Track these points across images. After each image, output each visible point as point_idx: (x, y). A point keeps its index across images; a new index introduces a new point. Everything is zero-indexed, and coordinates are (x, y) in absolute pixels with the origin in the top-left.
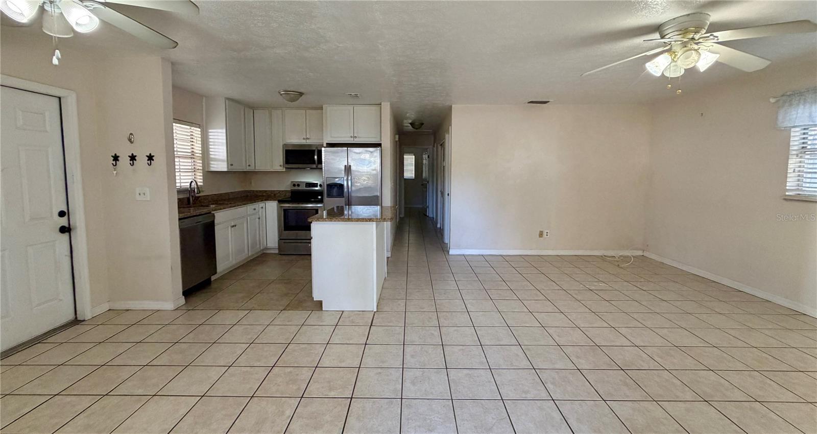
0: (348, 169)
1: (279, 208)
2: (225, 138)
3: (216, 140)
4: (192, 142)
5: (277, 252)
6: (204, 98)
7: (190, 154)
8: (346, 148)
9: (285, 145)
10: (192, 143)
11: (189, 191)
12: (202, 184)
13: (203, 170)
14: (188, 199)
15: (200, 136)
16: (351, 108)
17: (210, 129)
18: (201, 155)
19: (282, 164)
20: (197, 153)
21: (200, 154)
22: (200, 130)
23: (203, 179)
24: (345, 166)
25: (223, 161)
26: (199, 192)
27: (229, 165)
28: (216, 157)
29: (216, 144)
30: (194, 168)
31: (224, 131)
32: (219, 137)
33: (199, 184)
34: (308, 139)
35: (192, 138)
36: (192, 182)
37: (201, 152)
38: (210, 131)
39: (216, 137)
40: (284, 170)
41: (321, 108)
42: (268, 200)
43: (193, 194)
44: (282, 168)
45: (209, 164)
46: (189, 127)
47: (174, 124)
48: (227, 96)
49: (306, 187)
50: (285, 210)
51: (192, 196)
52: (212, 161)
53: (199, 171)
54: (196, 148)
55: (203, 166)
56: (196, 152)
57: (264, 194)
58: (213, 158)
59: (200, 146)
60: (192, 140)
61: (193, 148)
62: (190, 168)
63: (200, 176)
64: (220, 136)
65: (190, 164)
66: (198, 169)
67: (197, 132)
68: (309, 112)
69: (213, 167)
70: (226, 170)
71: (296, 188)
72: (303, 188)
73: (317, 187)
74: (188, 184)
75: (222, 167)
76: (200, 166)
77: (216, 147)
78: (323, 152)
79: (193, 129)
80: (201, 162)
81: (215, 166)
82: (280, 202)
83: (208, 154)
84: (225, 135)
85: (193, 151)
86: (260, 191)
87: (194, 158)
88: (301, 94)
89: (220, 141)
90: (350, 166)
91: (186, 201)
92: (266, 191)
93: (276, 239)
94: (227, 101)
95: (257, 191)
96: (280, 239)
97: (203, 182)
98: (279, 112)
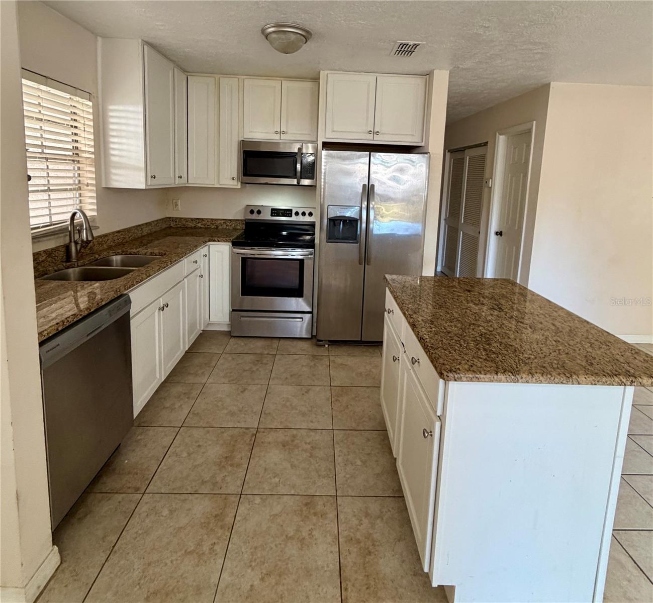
0: (368, 191)
1: (233, 256)
2: (141, 123)
3: (124, 128)
4: (76, 127)
5: (226, 329)
6: (99, 39)
7: (71, 154)
8: (368, 153)
9: (243, 143)
10: (75, 131)
11: (70, 232)
12: (95, 214)
13: (96, 185)
14: (67, 248)
15: (91, 117)
16: (371, 78)
17: (111, 104)
18: (93, 156)
19: (235, 175)
20: (85, 152)
21: (92, 153)
22: (90, 104)
23: (98, 204)
24: (364, 185)
25: (136, 168)
26: (90, 229)
27: (149, 177)
28: (123, 160)
29: (123, 134)
30: (79, 181)
31: (141, 109)
32: (131, 122)
33: (89, 214)
34: (284, 133)
35: (75, 120)
36: (74, 214)
37: (92, 150)
38: (111, 107)
39: (123, 121)
40: (239, 187)
41: (316, 79)
42: (214, 241)
43: (77, 236)
44: (235, 182)
45: (107, 174)
46: (68, 96)
47: (24, 81)
48: (146, 39)
49: (272, 215)
50: (245, 260)
51: (76, 243)
52: (116, 168)
53: (90, 188)
54: (83, 142)
55: (98, 178)
56: (83, 148)
57: (199, 225)
58: (118, 163)
59: (92, 137)
60: (75, 124)
61: (76, 141)
62: (71, 181)
63: (91, 197)
64: (131, 119)
65: (71, 175)
66: (88, 185)
67: (85, 107)
68: (286, 84)
69: (116, 181)
70: (142, 186)
71: (255, 217)
72: (267, 216)
73: (291, 216)
74: (69, 216)
75: (136, 181)
76: (91, 178)
77: (124, 141)
78: (323, 157)
79: (78, 102)
80: (94, 169)
81: (121, 179)
82: (235, 244)
83: (107, 155)
84: (141, 117)
85: (77, 148)
86: (192, 220)
87: (78, 162)
88: (307, 35)
89: (132, 129)
90: (373, 186)
91: (62, 254)
92: (203, 220)
93: (226, 308)
94: (146, 47)
95: (186, 219)
96: (233, 310)
97: (98, 210)
98: (234, 81)
